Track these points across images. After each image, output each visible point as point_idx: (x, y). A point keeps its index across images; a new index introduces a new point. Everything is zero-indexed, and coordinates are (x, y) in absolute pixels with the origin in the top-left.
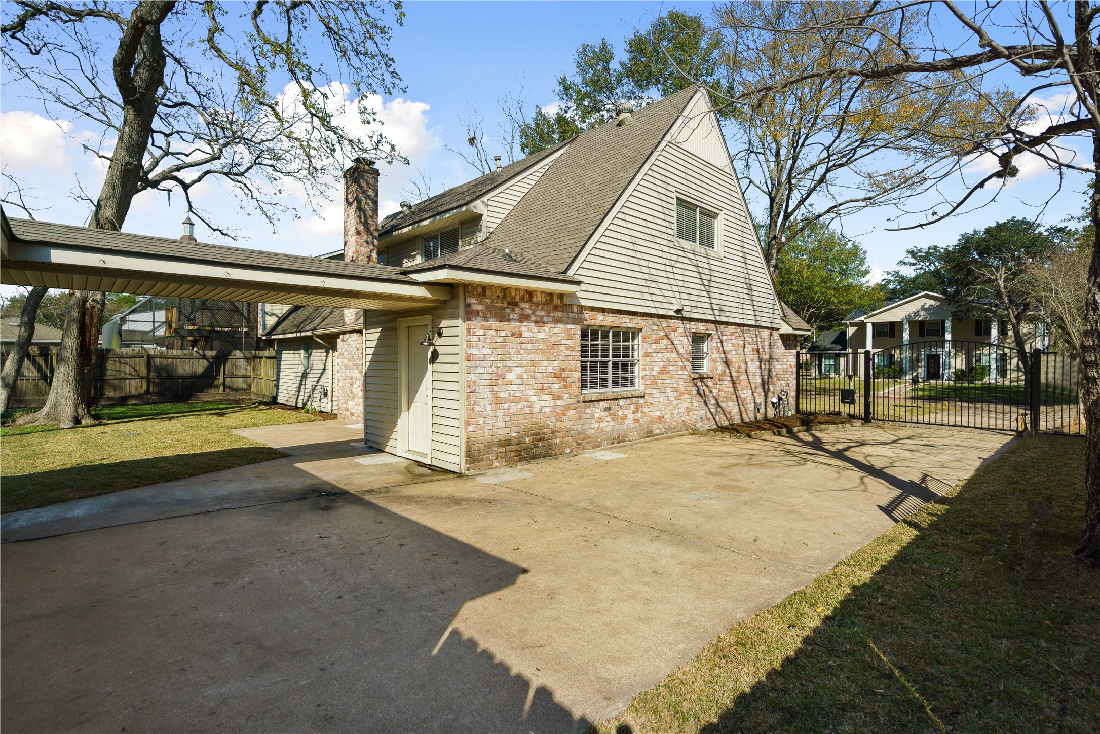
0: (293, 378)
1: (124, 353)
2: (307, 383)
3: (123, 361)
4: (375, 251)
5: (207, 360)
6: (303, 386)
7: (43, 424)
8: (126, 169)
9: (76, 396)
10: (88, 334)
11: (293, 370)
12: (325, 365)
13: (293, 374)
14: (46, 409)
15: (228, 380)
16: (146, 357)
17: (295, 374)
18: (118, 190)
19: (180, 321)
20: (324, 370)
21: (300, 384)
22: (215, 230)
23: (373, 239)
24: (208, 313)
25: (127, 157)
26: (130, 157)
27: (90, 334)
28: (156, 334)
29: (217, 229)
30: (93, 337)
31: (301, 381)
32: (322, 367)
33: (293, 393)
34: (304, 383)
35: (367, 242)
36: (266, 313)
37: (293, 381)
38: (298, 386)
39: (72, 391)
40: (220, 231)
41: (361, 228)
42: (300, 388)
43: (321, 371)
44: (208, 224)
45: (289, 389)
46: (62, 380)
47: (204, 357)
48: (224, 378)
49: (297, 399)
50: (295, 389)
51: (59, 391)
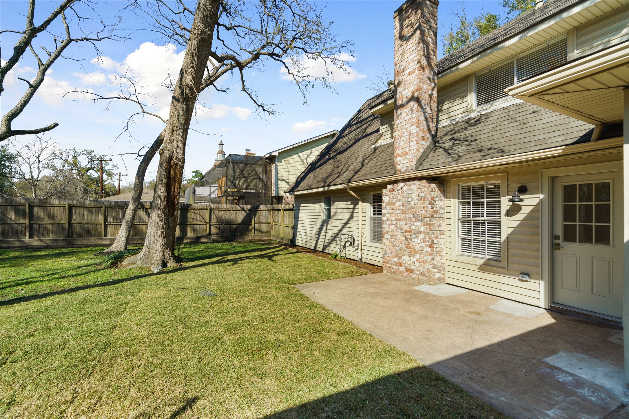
0: (313, 223)
1: (196, 206)
2: (328, 228)
3: (196, 212)
4: (436, 89)
5: (245, 211)
6: (324, 231)
7: (140, 266)
8: (201, 38)
9: (163, 242)
10: (172, 188)
11: (312, 217)
12: (353, 212)
13: (312, 220)
14: (142, 253)
15: (257, 226)
16: (209, 209)
17: (315, 220)
18: (195, 58)
19: (227, 186)
20: (351, 217)
21: (321, 229)
22: (259, 106)
23: (434, 76)
24: (244, 180)
25: (202, 27)
26: (205, 26)
27: (174, 188)
28: (211, 197)
29: (261, 105)
30: (176, 191)
31: (322, 226)
32: (349, 214)
33: (312, 235)
34: (325, 227)
35: (429, 78)
36: (279, 179)
37: (312, 226)
38: (318, 230)
39: (161, 238)
40: (263, 107)
41: (424, 62)
42: (320, 232)
43: (347, 218)
44: (255, 101)
45: (308, 231)
46: (153, 228)
47: (243, 209)
48: (254, 224)
49: (317, 241)
50: (314, 232)
51: (152, 237)
